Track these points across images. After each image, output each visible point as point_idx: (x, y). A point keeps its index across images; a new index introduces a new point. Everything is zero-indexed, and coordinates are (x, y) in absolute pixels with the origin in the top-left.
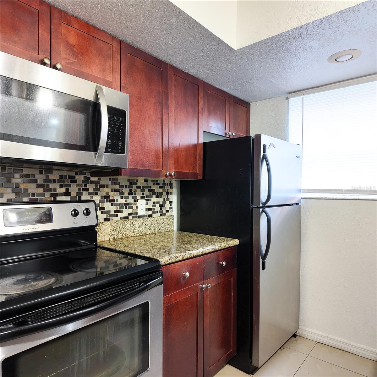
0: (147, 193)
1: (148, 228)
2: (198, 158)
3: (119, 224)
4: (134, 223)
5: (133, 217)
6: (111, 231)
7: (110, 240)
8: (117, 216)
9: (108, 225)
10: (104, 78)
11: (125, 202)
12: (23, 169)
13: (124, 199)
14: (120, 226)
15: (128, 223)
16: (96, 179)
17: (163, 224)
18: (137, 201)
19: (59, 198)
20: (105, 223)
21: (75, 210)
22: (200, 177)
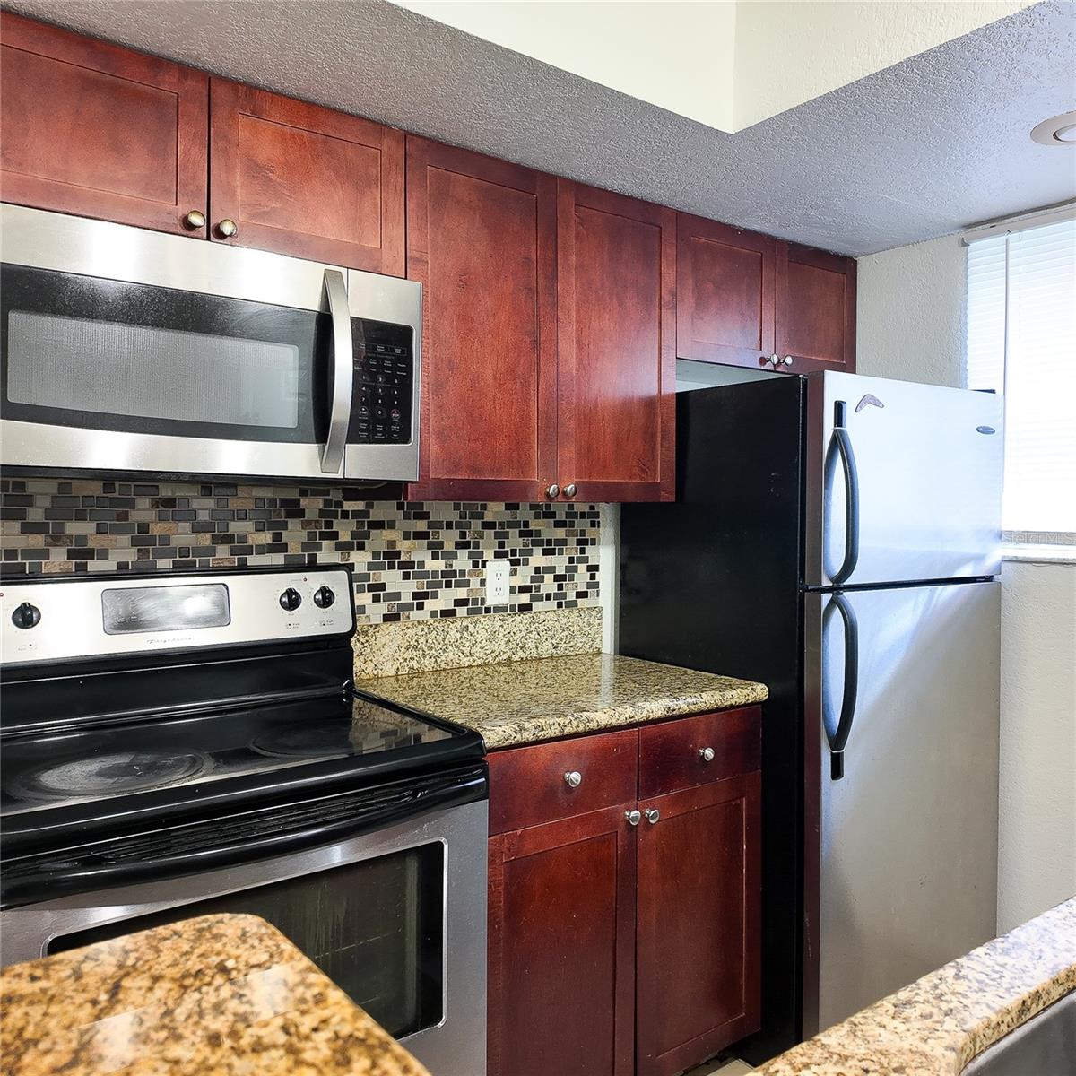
0: (514, 541)
1: (518, 645)
2: (659, 439)
3: (426, 631)
4: (471, 629)
5: (471, 612)
6: (403, 650)
7: (397, 675)
8: (421, 606)
9: (393, 633)
10: (357, 242)
11: (446, 568)
12: (157, 487)
13: (444, 561)
14: (429, 636)
15: (453, 629)
16: (360, 506)
17: (566, 633)
18: (484, 565)
19: (253, 560)
20: (384, 626)
21: (290, 593)
22: (668, 496)
